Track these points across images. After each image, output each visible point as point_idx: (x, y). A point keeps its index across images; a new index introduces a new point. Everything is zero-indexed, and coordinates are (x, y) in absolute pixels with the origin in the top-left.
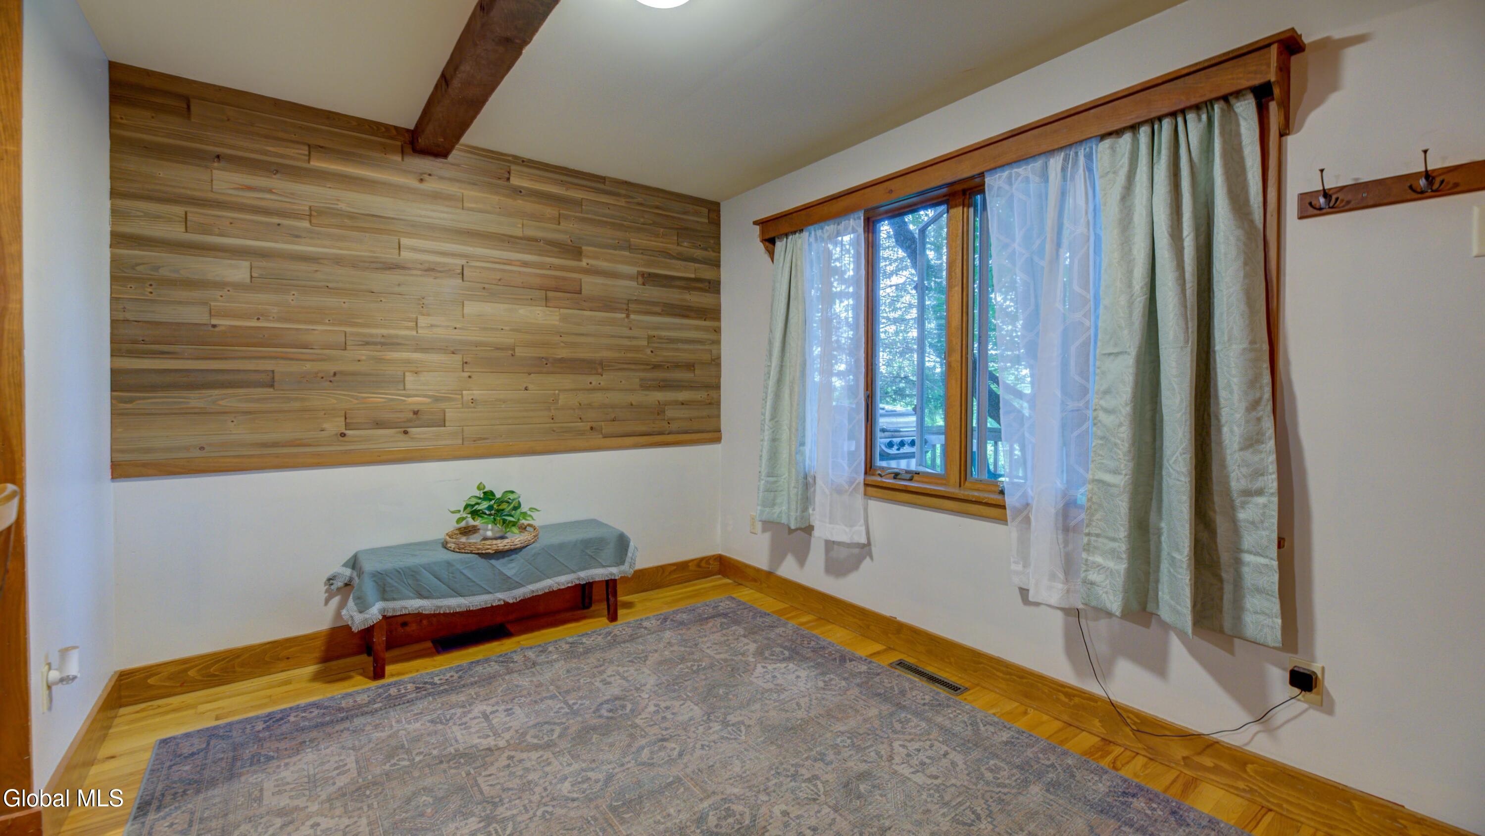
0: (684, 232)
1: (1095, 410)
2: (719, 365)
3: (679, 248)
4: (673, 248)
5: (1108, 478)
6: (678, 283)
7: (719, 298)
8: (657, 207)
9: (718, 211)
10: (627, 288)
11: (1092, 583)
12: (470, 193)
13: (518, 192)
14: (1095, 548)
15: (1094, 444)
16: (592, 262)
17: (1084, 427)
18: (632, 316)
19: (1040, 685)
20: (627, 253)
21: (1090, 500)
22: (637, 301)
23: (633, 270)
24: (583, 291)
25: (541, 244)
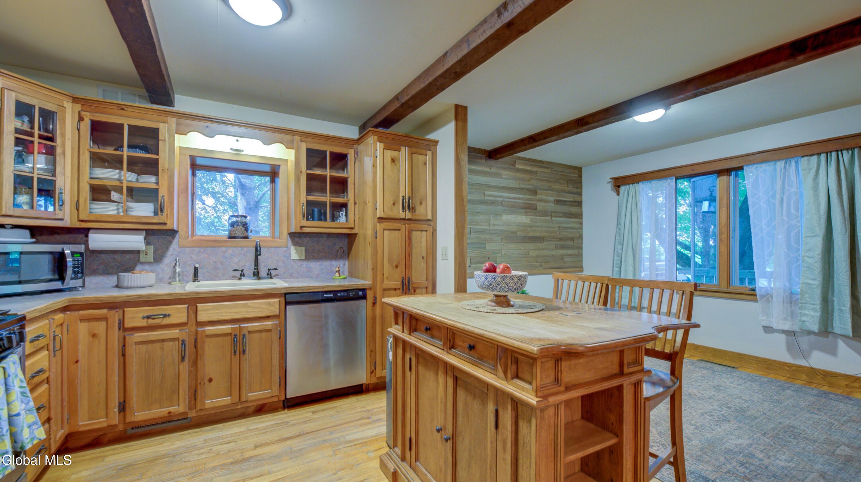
0: (570, 181)
1: (803, 257)
2: (582, 238)
3: (568, 188)
4: (566, 189)
5: (811, 282)
6: (568, 203)
7: (582, 209)
8: (561, 172)
9: (581, 171)
10: (551, 206)
11: (804, 321)
12: (504, 172)
13: (518, 170)
14: (805, 308)
15: (803, 269)
16: (540, 196)
17: (798, 263)
18: (553, 218)
19: (775, 364)
20: (551, 192)
21: (801, 290)
22: (555, 212)
23: (552, 199)
24: (537, 208)
25: (525, 190)
